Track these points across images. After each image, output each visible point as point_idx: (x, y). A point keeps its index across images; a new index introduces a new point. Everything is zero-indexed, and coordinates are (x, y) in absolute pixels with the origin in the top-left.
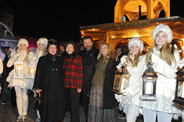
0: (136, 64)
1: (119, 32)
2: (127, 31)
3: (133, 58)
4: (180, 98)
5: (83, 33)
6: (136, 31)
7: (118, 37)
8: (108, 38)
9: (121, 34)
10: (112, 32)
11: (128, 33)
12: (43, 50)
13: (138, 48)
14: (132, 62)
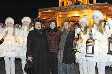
0: (86, 33)
1: (66, 13)
2: (71, 12)
3: (83, 29)
4: (111, 51)
5: (40, 14)
6: (77, 12)
7: (65, 16)
8: (57, 17)
9: (67, 14)
10: (60, 13)
11: (72, 13)
12: (27, 26)
13: (85, 23)
14: (83, 32)
